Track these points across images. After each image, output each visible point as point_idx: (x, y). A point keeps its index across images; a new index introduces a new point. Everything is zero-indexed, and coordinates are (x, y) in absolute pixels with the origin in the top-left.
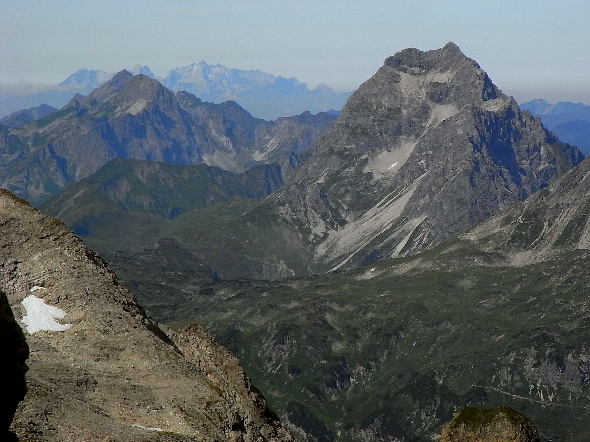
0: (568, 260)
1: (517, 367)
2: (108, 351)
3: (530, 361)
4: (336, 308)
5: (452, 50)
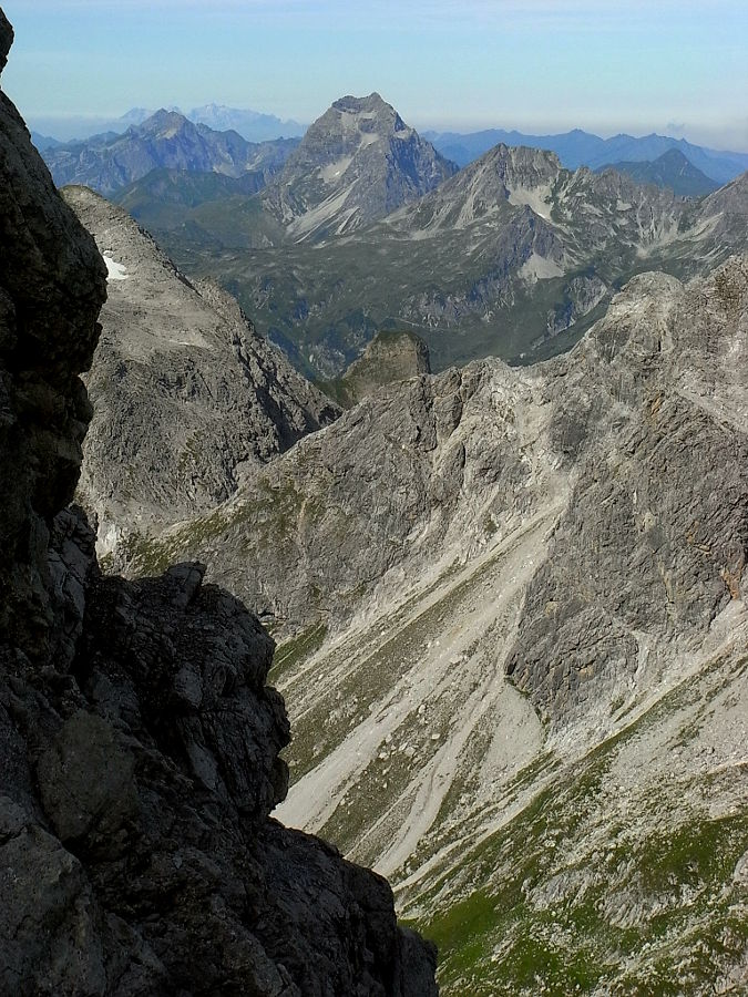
0: (449, 236)
1: (414, 306)
2: (154, 293)
3: (424, 301)
4: (299, 267)
5: (375, 96)
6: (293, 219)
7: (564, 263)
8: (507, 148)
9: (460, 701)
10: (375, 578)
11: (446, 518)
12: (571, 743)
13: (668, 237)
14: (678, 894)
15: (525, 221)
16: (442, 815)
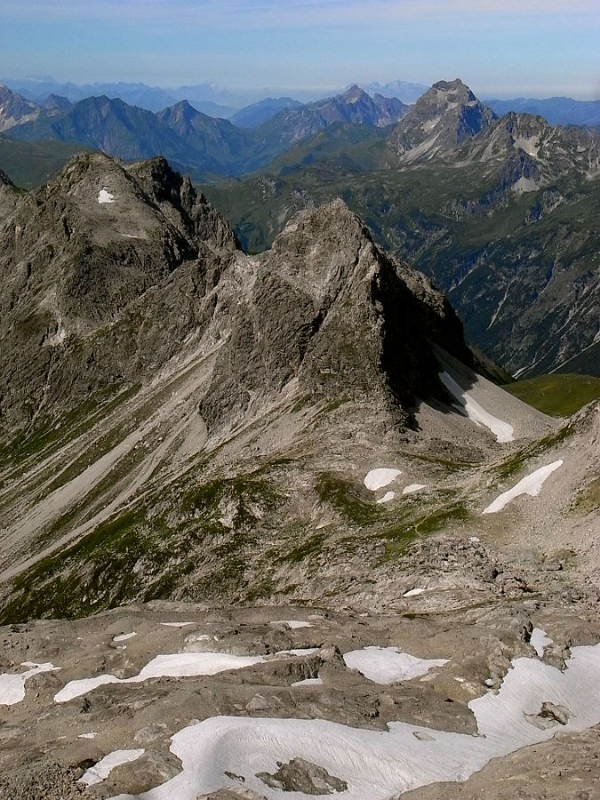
1: (449, 206)
2: (126, 210)
3: (454, 204)
4: (388, 182)
5: (458, 81)
6: (404, 153)
8: (515, 114)
9: (176, 422)
10: (166, 360)
11: (202, 332)
12: (212, 444)
14: (194, 513)
15: (518, 157)
16: (150, 478)
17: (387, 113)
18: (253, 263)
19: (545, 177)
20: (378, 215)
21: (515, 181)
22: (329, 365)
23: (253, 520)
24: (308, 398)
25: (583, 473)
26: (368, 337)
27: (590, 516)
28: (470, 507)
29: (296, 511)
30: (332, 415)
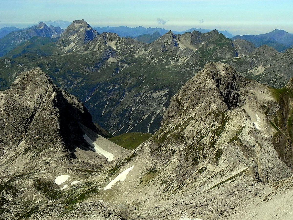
0: (92, 53)
1: (83, 69)
3: (85, 68)
4: (58, 60)
5: (83, 20)
6: (63, 48)
7: (118, 59)
8: (106, 33)
13: (142, 53)
15: (108, 49)
17: (55, 33)
18: (3, 95)
19: (120, 57)
20: (55, 73)
21: (108, 58)
22: (38, 134)
23: (8, 202)
24: (29, 148)
25: (141, 171)
26: (53, 122)
27: (145, 187)
28: (98, 188)
29: (27, 196)
30: (40, 155)
